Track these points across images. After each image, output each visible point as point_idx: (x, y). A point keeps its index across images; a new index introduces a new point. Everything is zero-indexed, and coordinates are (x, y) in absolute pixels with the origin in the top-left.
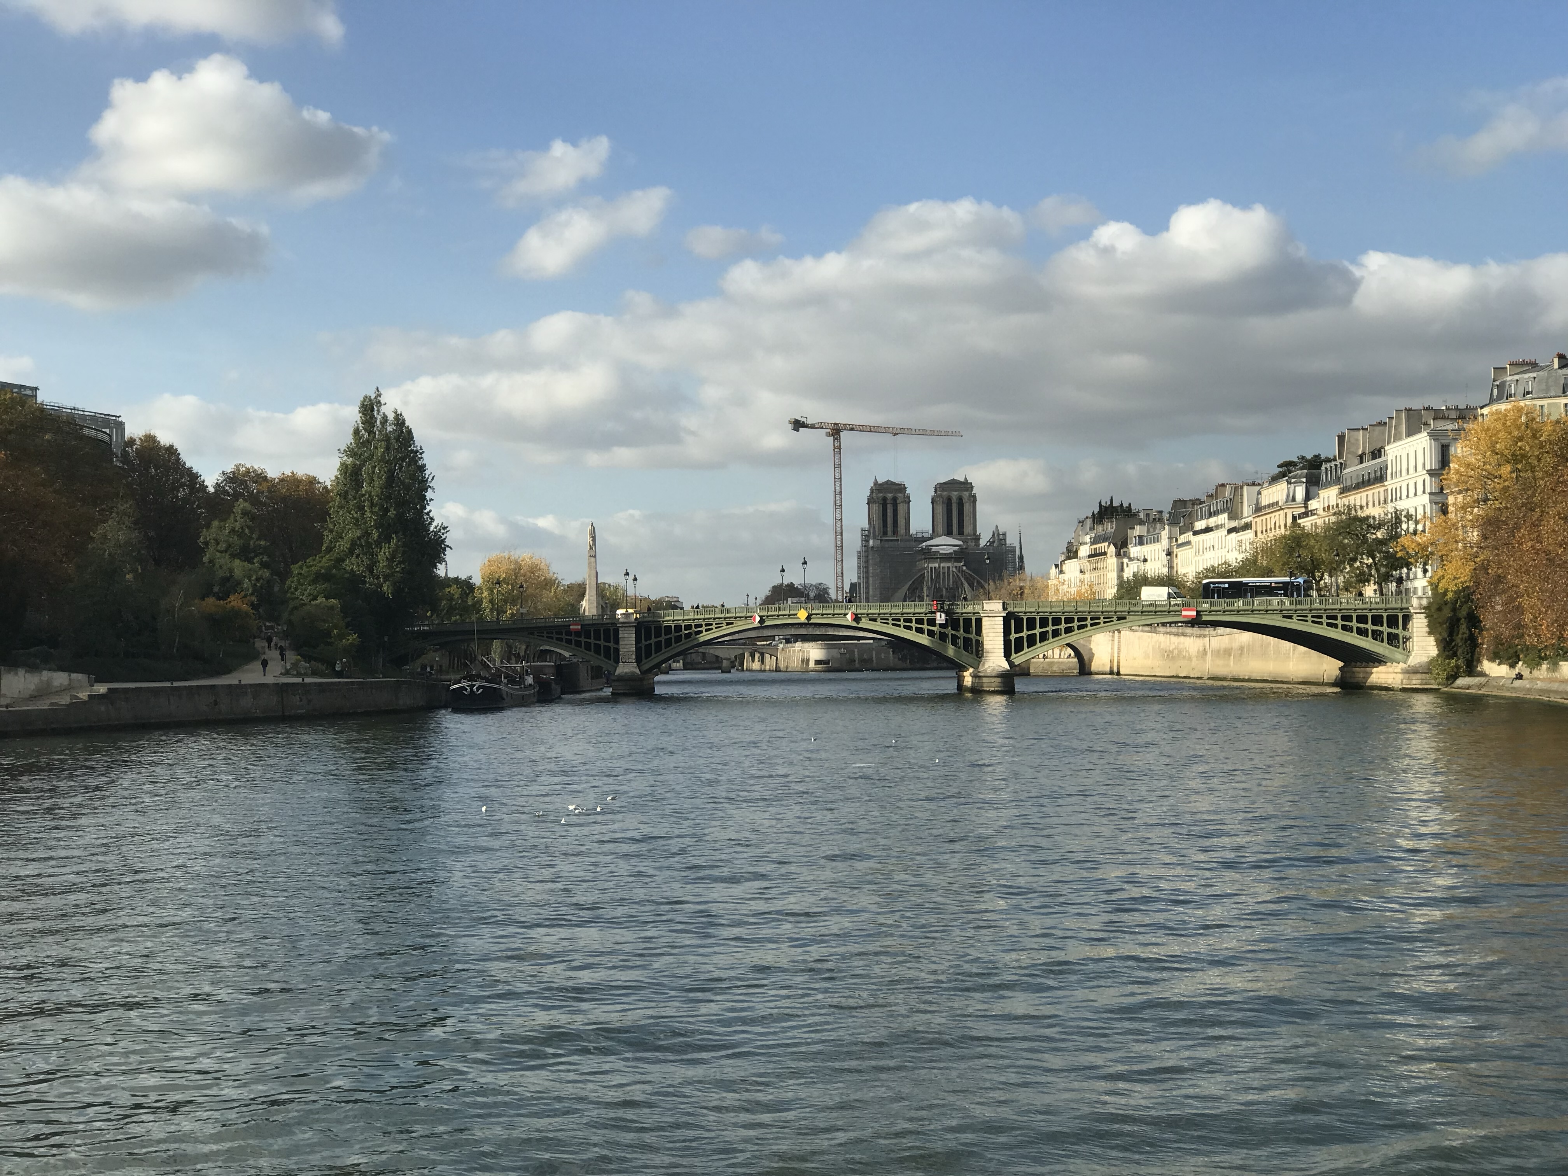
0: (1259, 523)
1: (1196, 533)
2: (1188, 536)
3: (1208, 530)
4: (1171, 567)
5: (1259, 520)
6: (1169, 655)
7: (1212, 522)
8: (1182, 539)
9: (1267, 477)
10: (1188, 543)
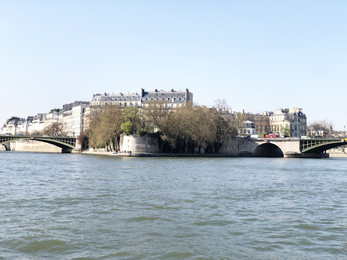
0: (46, 122)
1: (32, 123)
2: (31, 124)
3: (35, 123)
4: (27, 130)
5: (46, 121)
6: (25, 147)
7: (36, 121)
8: (30, 124)
9: (48, 113)
10: (31, 125)
